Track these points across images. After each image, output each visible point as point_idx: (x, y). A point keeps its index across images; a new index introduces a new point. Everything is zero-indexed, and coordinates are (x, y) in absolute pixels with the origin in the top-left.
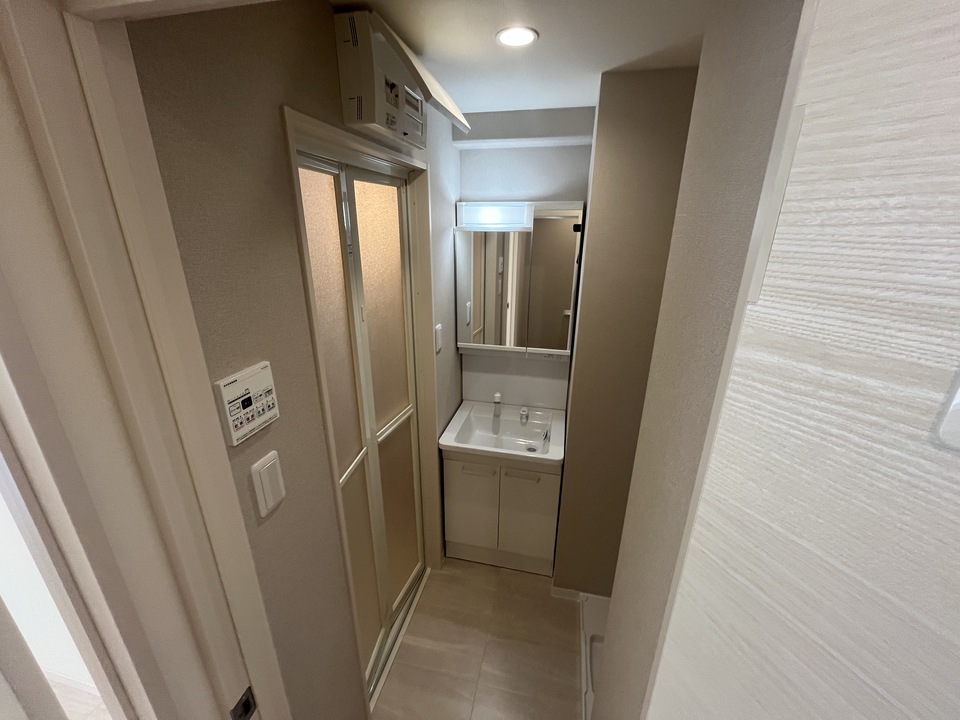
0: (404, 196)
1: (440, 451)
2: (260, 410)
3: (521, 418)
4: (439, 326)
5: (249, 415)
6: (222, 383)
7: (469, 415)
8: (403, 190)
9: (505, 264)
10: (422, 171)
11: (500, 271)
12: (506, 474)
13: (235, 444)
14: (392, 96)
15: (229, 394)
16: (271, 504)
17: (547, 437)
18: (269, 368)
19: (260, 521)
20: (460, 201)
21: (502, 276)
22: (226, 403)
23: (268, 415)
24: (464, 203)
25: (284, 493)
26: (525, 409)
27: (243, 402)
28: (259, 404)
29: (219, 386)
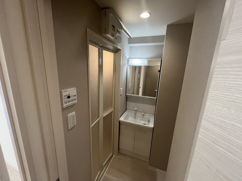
0: (115, 55)
1: (120, 122)
2: (72, 100)
3: (142, 115)
4: (121, 89)
5: (69, 101)
6: (63, 91)
7: (128, 113)
8: (115, 54)
9: (140, 76)
10: (120, 50)
11: (139, 78)
12: (137, 130)
13: (64, 107)
14: (113, 29)
15: (64, 94)
16: (72, 126)
17: (149, 121)
18: (76, 89)
19: (68, 130)
20: (129, 58)
21: (139, 79)
22: (63, 96)
23: (74, 102)
24: (130, 59)
25: (76, 124)
26: (143, 113)
27: (68, 97)
28: (72, 98)
29: (62, 91)
